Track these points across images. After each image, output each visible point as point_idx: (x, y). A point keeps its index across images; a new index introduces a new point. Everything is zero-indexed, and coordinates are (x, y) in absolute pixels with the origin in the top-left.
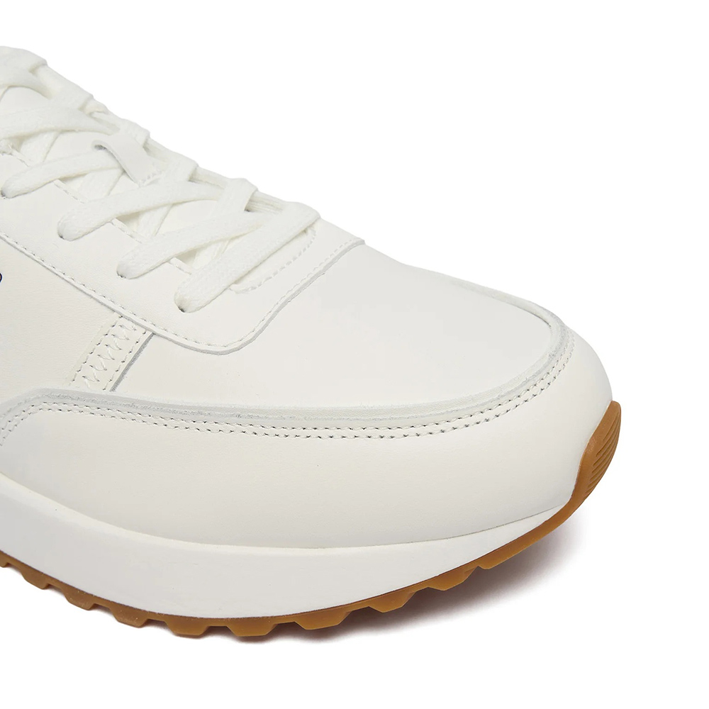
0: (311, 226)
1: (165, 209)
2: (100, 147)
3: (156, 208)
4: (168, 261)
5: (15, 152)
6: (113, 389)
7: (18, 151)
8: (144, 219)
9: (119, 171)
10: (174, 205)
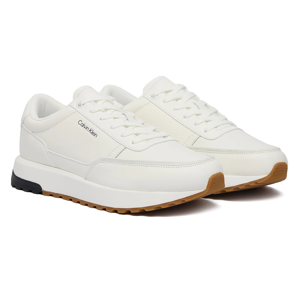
0: (167, 136)
1: (134, 127)
2: (123, 114)
3: (133, 126)
4: (132, 134)
5: (105, 112)
6: (116, 158)
7: (106, 111)
8: (129, 128)
9: (126, 119)
10: (137, 127)
